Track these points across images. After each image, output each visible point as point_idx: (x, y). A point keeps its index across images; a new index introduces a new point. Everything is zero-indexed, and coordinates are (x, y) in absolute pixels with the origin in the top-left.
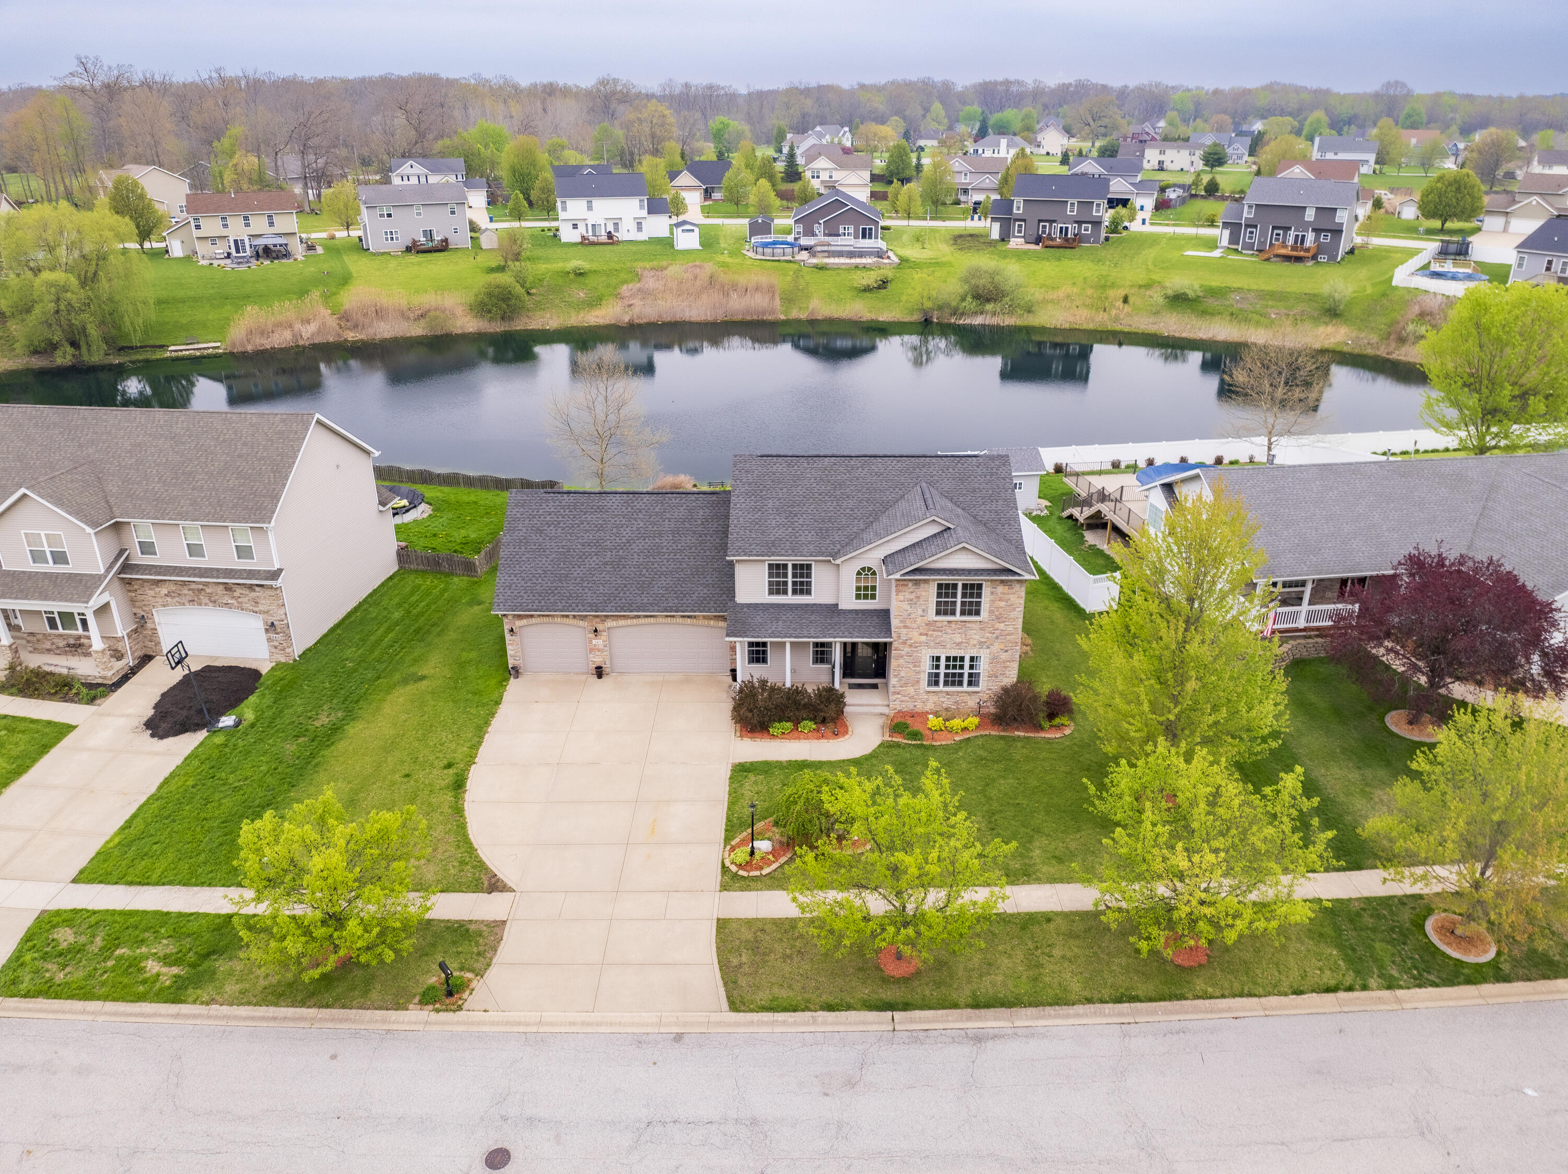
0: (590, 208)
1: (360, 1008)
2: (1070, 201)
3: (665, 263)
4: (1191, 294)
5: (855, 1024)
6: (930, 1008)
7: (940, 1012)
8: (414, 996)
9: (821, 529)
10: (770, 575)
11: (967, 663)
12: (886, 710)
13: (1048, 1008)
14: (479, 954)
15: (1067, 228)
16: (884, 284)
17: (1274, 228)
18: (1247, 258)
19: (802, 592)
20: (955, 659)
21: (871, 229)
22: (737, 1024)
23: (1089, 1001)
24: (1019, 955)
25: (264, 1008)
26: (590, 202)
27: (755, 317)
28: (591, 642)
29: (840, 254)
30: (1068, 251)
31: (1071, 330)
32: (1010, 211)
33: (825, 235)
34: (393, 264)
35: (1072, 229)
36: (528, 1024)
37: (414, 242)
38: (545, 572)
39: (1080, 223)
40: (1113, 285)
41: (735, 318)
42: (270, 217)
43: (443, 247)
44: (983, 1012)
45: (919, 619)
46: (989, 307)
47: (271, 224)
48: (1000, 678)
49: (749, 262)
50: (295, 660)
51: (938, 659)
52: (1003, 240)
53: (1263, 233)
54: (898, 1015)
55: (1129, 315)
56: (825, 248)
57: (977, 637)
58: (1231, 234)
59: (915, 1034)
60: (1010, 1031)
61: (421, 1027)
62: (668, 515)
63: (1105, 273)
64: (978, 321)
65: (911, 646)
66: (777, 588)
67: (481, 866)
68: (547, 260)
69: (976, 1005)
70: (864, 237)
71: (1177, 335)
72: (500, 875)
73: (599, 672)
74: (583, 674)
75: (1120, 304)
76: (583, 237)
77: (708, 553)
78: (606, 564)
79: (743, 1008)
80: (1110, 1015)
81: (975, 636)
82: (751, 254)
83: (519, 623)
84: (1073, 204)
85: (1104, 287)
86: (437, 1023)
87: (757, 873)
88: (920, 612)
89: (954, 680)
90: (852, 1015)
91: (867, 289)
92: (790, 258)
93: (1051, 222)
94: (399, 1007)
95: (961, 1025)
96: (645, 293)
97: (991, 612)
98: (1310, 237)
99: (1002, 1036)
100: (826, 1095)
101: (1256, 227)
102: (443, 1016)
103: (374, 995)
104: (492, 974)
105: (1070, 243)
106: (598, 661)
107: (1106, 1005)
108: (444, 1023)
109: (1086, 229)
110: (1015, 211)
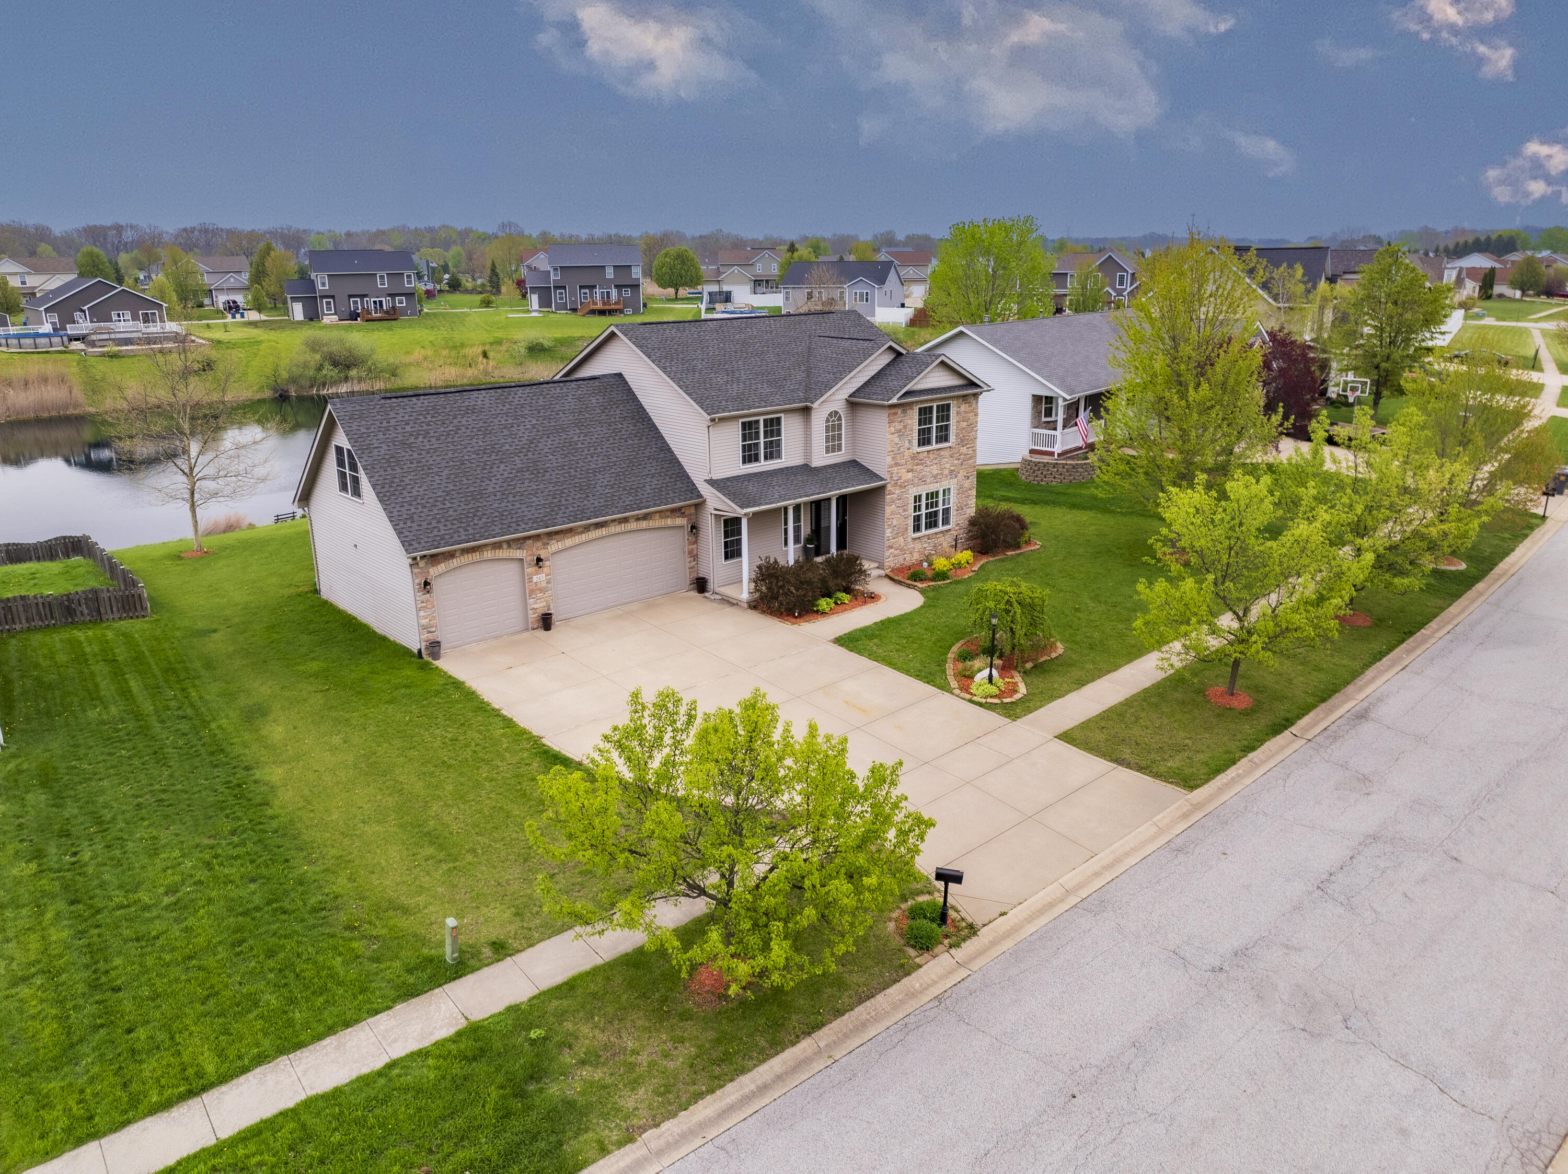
1: (861, 1000)
2: (379, 273)
4: (546, 344)
8: (902, 950)
10: (743, 437)
11: (941, 498)
12: (882, 572)
13: (1356, 681)
15: (381, 302)
16: (208, 365)
17: (581, 287)
18: (563, 316)
19: (773, 455)
20: (932, 495)
21: (154, 314)
22: (1211, 797)
23: (1366, 666)
27: (54, 413)
28: (530, 579)
29: (127, 341)
30: (393, 323)
32: (314, 289)
33: (93, 322)
35: (386, 303)
36: (1061, 899)
38: (448, 493)
39: (393, 296)
40: (463, 345)
41: (25, 417)
44: (1332, 701)
45: (906, 454)
46: (353, 373)
48: (965, 509)
49: (5, 355)
51: (920, 498)
52: (311, 319)
53: (572, 293)
54: (1293, 730)
55: (496, 368)
56: (103, 336)
58: (540, 298)
59: (1325, 736)
61: (963, 973)
63: (447, 336)
65: (900, 486)
66: (750, 456)
70: (146, 322)
73: (546, 622)
74: (520, 633)
75: (481, 359)
80: (1387, 670)
81: (947, 464)
83: (434, 571)
84: (382, 277)
85: (455, 347)
86: (973, 958)
87: (1019, 696)
88: (907, 444)
89: (932, 521)
90: (1271, 745)
92: (61, 349)
93: (362, 296)
95: (1336, 716)
97: (956, 435)
98: (614, 293)
99: (1369, 708)
101: (564, 288)
102: (969, 946)
105: (392, 316)
106: (538, 605)
107: (1376, 666)
108: (980, 953)
109: (401, 303)
110: (320, 288)
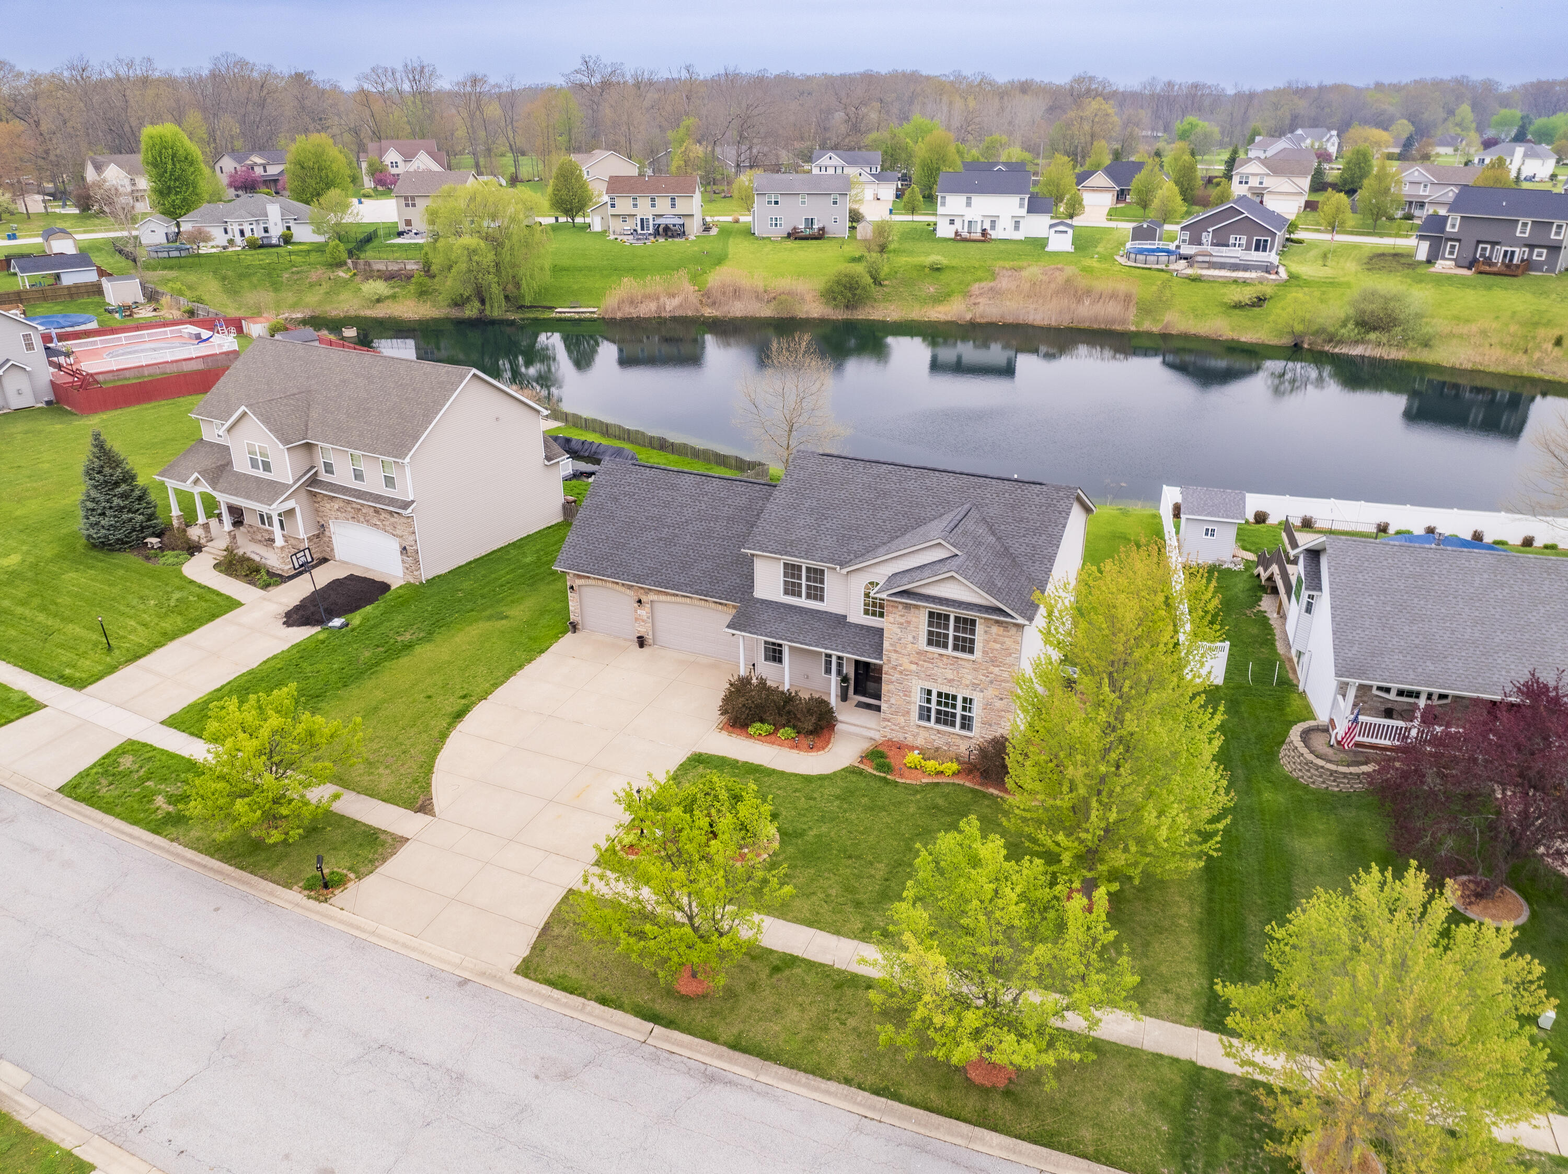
0: (969, 204)
1: (262, 877)
2: (1522, 220)
3: (1025, 264)
5: (616, 1024)
6: (690, 1033)
7: (697, 1040)
8: (303, 880)
10: (785, 575)
11: (959, 703)
12: (875, 735)
13: (801, 1074)
14: (370, 861)
15: (1513, 253)
16: (1260, 301)
19: (815, 598)
20: (947, 696)
21: (1266, 241)
22: (518, 988)
24: (813, 1012)
25: (203, 856)
26: (969, 199)
27: (1103, 326)
28: (636, 611)
29: (1222, 266)
31: (1472, 371)
32: (1443, 230)
33: (1213, 244)
34: (769, 247)
35: (1520, 253)
36: (364, 931)
37: (795, 228)
39: (1532, 247)
40: (1548, 323)
41: (1082, 326)
42: (673, 199)
43: (820, 235)
44: (737, 1055)
45: (910, 646)
46: (1373, 336)
47: (673, 206)
48: (995, 727)
49: (1118, 268)
50: (421, 583)
51: (929, 692)
52: (1429, 262)
54: (658, 1030)
55: (1558, 360)
56: (1207, 259)
57: (970, 677)
59: (659, 1053)
60: (748, 1083)
61: (290, 907)
62: (730, 502)
63: (1544, 308)
64: (1357, 351)
65: (901, 673)
66: (792, 589)
67: (427, 788)
68: (911, 253)
69: (734, 1047)
70: (1257, 249)
72: (434, 801)
73: (641, 642)
74: (627, 640)
75: (1549, 346)
76: (956, 233)
78: (661, 539)
79: (532, 975)
80: (859, 1104)
81: (968, 675)
82: (1123, 261)
83: (578, 582)
84: (1525, 224)
85: (1536, 324)
86: (303, 908)
88: (910, 638)
89: (946, 719)
90: (619, 1015)
91: (1238, 306)
92: (1163, 267)
93: (1494, 244)
94: (287, 886)
95: (707, 1060)
96: (995, 293)
97: (985, 652)
99: (736, 1084)
100: (537, 1077)
102: (312, 903)
103: (278, 870)
104: (370, 881)
105: (1511, 270)
106: (642, 630)
107: (861, 1092)
108: (308, 909)
109: (1540, 255)
110: (1448, 229)
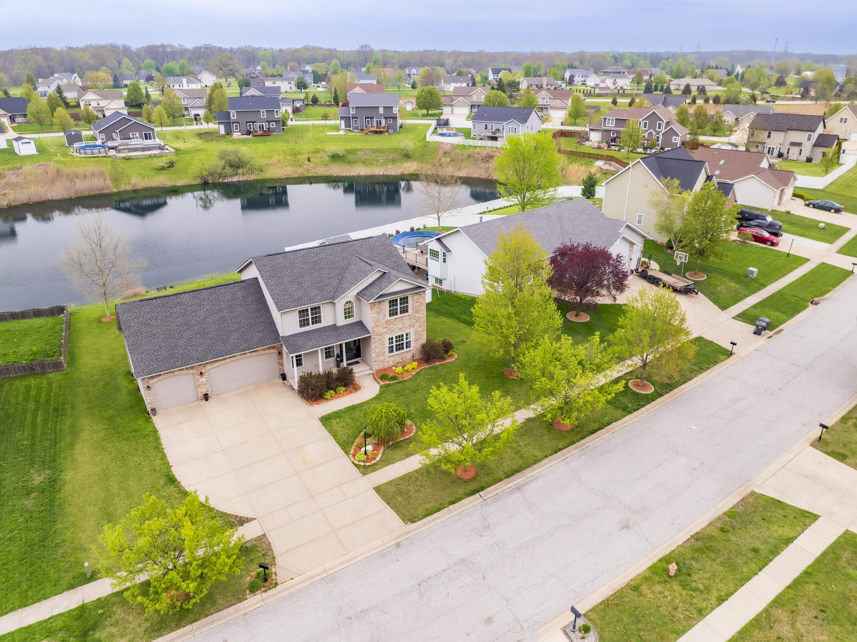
1: (217, 612)
2: (262, 111)
3: (18, 165)
4: (341, 154)
5: (468, 504)
6: (492, 485)
7: (497, 485)
8: (245, 591)
9: (318, 287)
10: (300, 317)
11: (405, 337)
12: (371, 372)
13: (534, 466)
14: (265, 555)
15: (263, 125)
16: (171, 165)
17: (366, 118)
18: (356, 134)
19: (316, 322)
20: (399, 336)
21: (150, 134)
22: (419, 527)
23: (546, 457)
27: (97, 192)
28: (198, 381)
29: (136, 150)
30: (267, 138)
31: (287, 178)
32: (229, 118)
33: (121, 139)
35: (265, 125)
36: (320, 574)
38: (160, 347)
39: (269, 122)
40: (299, 153)
41: (83, 195)
44: (512, 477)
45: (382, 321)
46: (240, 171)
48: (420, 340)
49: (78, 159)
51: (392, 338)
52: (228, 134)
53: (361, 121)
54: (481, 493)
55: (313, 167)
56: (126, 147)
58: (345, 122)
59: (494, 498)
60: (527, 480)
61: (262, 603)
62: (221, 299)
63: (292, 147)
64: (235, 179)
65: (380, 335)
66: (304, 323)
67: (223, 515)
69: (508, 476)
70: (146, 138)
71: (341, 175)
72: (239, 515)
73: (206, 397)
74: (195, 401)
75: (306, 162)
77: (253, 314)
78: (196, 333)
79: (415, 520)
80: (556, 459)
81: (407, 323)
82: (75, 154)
83: (151, 381)
84: (263, 112)
85: (295, 154)
86: (269, 598)
87: (374, 461)
88: (382, 317)
89: (400, 347)
90: (464, 501)
91: (162, 168)
92: (104, 154)
93: (253, 122)
95: (508, 486)
96: (12, 186)
97: (413, 309)
98: (383, 121)
99: (526, 483)
100: (481, 536)
101: (357, 118)
102: (270, 592)
104: (279, 561)
105: (267, 133)
106: (204, 391)
107: (553, 456)
108: (273, 596)
109: (273, 125)
110: (232, 118)
